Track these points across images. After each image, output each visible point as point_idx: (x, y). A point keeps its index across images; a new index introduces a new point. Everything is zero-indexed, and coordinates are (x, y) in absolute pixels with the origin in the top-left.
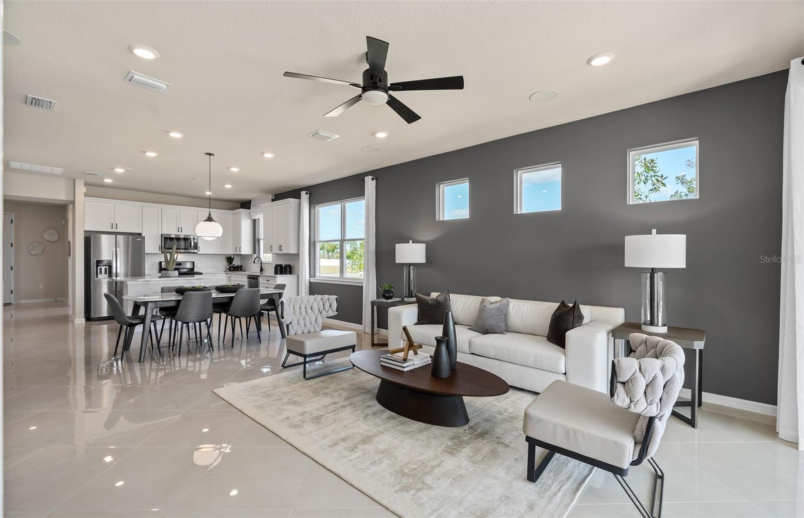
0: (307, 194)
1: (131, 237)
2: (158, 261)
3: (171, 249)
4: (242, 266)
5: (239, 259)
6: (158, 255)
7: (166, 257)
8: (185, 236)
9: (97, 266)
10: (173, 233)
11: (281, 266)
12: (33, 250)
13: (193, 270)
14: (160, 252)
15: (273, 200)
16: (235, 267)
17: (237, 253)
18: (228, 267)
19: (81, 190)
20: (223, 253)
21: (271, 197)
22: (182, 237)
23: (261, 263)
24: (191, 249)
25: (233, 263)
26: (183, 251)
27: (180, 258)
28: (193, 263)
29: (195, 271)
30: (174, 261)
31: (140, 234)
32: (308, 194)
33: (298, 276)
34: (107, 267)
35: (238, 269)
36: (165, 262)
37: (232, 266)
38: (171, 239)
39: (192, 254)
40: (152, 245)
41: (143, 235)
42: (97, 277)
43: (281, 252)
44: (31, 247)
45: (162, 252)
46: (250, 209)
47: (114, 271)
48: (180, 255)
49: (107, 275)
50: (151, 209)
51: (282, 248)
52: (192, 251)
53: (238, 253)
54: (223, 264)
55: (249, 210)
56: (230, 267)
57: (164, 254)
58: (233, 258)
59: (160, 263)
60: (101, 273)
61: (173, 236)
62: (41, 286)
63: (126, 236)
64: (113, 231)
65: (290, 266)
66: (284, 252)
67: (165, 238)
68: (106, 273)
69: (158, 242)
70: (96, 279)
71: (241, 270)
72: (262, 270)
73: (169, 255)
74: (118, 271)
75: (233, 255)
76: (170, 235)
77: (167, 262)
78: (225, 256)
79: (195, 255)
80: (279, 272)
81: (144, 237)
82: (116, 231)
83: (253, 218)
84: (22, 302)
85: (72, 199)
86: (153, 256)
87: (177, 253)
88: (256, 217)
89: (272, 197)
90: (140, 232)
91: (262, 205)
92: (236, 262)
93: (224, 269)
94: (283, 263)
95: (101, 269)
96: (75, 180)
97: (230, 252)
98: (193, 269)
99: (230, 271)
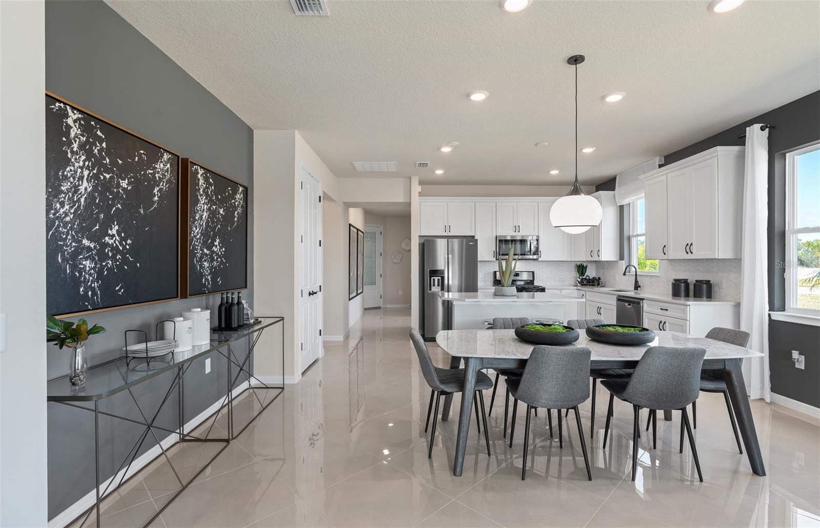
0: (762, 129)
1: (464, 240)
2: (492, 271)
3: (507, 255)
4: (599, 279)
5: (594, 268)
6: (492, 263)
7: (500, 266)
8: (523, 236)
9: (430, 277)
10: (509, 234)
11: (686, 282)
12: (395, 258)
13: (533, 284)
14: (494, 259)
15: (660, 166)
16: (589, 279)
17: (592, 259)
18: (579, 280)
19: (416, 188)
20: (572, 260)
21: (657, 161)
22: (519, 238)
23: (636, 275)
24: (530, 255)
25: (586, 275)
26: (520, 257)
27: (519, 266)
28: (533, 272)
29: (536, 283)
30: (511, 272)
31: (473, 237)
32: (767, 130)
33: (738, 305)
34: (440, 278)
35: (594, 282)
36: (499, 271)
37: (585, 279)
38: (506, 241)
39: (532, 261)
40: (485, 251)
41: (476, 238)
42: (430, 290)
43: (689, 256)
44: (393, 256)
45: (497, 259)
46: (614, 190)
47: (446, 282)
48: (519, 263)
49: (440, 288)
50: (485, 205)
51: (694, 249)
52: (531, 257)
53: (595, 258)
54: (572, 275)
55: (611, 193)
56: (582, 279)
57: (498, 262)
58: (587, 266)
59: (495, 273)
60: (434, 285)
61: (509, 238)
62: (400, 293)
63: (460, 240)
64: (446, 234)
65: (708, 282)
66: (697, 254)
67: (499, 240)
68: (438, 285)
69: (492, 247)
70: (429, 291)
71: (598, 285)
72: (637, 287)
73: (504, 263)
74: (450, 283)
75: (587, 261)
76: (506, 236)
77: (503, 273)
78: (573, 264)
79: (535, 263)
80: (683, 294)
81: (477, 240)
82: (450, 234)
83: (619, 205)
84: (388, 306)
85: (408, 201)
86: (487, 264)
87: (514, 259)
88: (625, 202)
89: (660, 160)
90: (474, 235)
91: (641, 177)
92: (591, 273)
93: (572, 283)
94: (692, 277)
95: (434, 280)
96: (410, 178)
97: (582, 258)
98: (532, 282)
99: (583, 285)
